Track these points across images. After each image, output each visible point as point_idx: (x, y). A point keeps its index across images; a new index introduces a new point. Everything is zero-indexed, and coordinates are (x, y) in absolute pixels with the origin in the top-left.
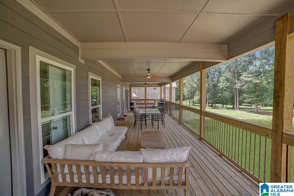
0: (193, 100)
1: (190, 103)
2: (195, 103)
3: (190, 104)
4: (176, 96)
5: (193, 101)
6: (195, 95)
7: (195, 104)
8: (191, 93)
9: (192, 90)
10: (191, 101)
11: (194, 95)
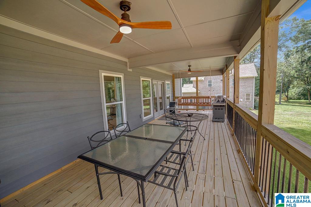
0: (286, 94)
1: (280, 99)
2: (291, 99)
3: (282, 100)
4: (255, 90)
5: (287, 97)
6: (291, 86)
7: (291, 101)
8: (284, 84)
9: (286, 80)
10: (283, 96)
11: (289, 87)
